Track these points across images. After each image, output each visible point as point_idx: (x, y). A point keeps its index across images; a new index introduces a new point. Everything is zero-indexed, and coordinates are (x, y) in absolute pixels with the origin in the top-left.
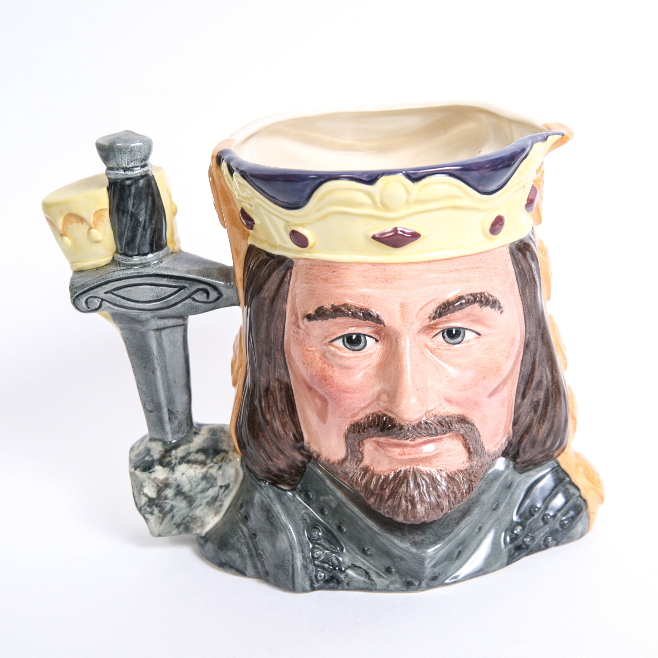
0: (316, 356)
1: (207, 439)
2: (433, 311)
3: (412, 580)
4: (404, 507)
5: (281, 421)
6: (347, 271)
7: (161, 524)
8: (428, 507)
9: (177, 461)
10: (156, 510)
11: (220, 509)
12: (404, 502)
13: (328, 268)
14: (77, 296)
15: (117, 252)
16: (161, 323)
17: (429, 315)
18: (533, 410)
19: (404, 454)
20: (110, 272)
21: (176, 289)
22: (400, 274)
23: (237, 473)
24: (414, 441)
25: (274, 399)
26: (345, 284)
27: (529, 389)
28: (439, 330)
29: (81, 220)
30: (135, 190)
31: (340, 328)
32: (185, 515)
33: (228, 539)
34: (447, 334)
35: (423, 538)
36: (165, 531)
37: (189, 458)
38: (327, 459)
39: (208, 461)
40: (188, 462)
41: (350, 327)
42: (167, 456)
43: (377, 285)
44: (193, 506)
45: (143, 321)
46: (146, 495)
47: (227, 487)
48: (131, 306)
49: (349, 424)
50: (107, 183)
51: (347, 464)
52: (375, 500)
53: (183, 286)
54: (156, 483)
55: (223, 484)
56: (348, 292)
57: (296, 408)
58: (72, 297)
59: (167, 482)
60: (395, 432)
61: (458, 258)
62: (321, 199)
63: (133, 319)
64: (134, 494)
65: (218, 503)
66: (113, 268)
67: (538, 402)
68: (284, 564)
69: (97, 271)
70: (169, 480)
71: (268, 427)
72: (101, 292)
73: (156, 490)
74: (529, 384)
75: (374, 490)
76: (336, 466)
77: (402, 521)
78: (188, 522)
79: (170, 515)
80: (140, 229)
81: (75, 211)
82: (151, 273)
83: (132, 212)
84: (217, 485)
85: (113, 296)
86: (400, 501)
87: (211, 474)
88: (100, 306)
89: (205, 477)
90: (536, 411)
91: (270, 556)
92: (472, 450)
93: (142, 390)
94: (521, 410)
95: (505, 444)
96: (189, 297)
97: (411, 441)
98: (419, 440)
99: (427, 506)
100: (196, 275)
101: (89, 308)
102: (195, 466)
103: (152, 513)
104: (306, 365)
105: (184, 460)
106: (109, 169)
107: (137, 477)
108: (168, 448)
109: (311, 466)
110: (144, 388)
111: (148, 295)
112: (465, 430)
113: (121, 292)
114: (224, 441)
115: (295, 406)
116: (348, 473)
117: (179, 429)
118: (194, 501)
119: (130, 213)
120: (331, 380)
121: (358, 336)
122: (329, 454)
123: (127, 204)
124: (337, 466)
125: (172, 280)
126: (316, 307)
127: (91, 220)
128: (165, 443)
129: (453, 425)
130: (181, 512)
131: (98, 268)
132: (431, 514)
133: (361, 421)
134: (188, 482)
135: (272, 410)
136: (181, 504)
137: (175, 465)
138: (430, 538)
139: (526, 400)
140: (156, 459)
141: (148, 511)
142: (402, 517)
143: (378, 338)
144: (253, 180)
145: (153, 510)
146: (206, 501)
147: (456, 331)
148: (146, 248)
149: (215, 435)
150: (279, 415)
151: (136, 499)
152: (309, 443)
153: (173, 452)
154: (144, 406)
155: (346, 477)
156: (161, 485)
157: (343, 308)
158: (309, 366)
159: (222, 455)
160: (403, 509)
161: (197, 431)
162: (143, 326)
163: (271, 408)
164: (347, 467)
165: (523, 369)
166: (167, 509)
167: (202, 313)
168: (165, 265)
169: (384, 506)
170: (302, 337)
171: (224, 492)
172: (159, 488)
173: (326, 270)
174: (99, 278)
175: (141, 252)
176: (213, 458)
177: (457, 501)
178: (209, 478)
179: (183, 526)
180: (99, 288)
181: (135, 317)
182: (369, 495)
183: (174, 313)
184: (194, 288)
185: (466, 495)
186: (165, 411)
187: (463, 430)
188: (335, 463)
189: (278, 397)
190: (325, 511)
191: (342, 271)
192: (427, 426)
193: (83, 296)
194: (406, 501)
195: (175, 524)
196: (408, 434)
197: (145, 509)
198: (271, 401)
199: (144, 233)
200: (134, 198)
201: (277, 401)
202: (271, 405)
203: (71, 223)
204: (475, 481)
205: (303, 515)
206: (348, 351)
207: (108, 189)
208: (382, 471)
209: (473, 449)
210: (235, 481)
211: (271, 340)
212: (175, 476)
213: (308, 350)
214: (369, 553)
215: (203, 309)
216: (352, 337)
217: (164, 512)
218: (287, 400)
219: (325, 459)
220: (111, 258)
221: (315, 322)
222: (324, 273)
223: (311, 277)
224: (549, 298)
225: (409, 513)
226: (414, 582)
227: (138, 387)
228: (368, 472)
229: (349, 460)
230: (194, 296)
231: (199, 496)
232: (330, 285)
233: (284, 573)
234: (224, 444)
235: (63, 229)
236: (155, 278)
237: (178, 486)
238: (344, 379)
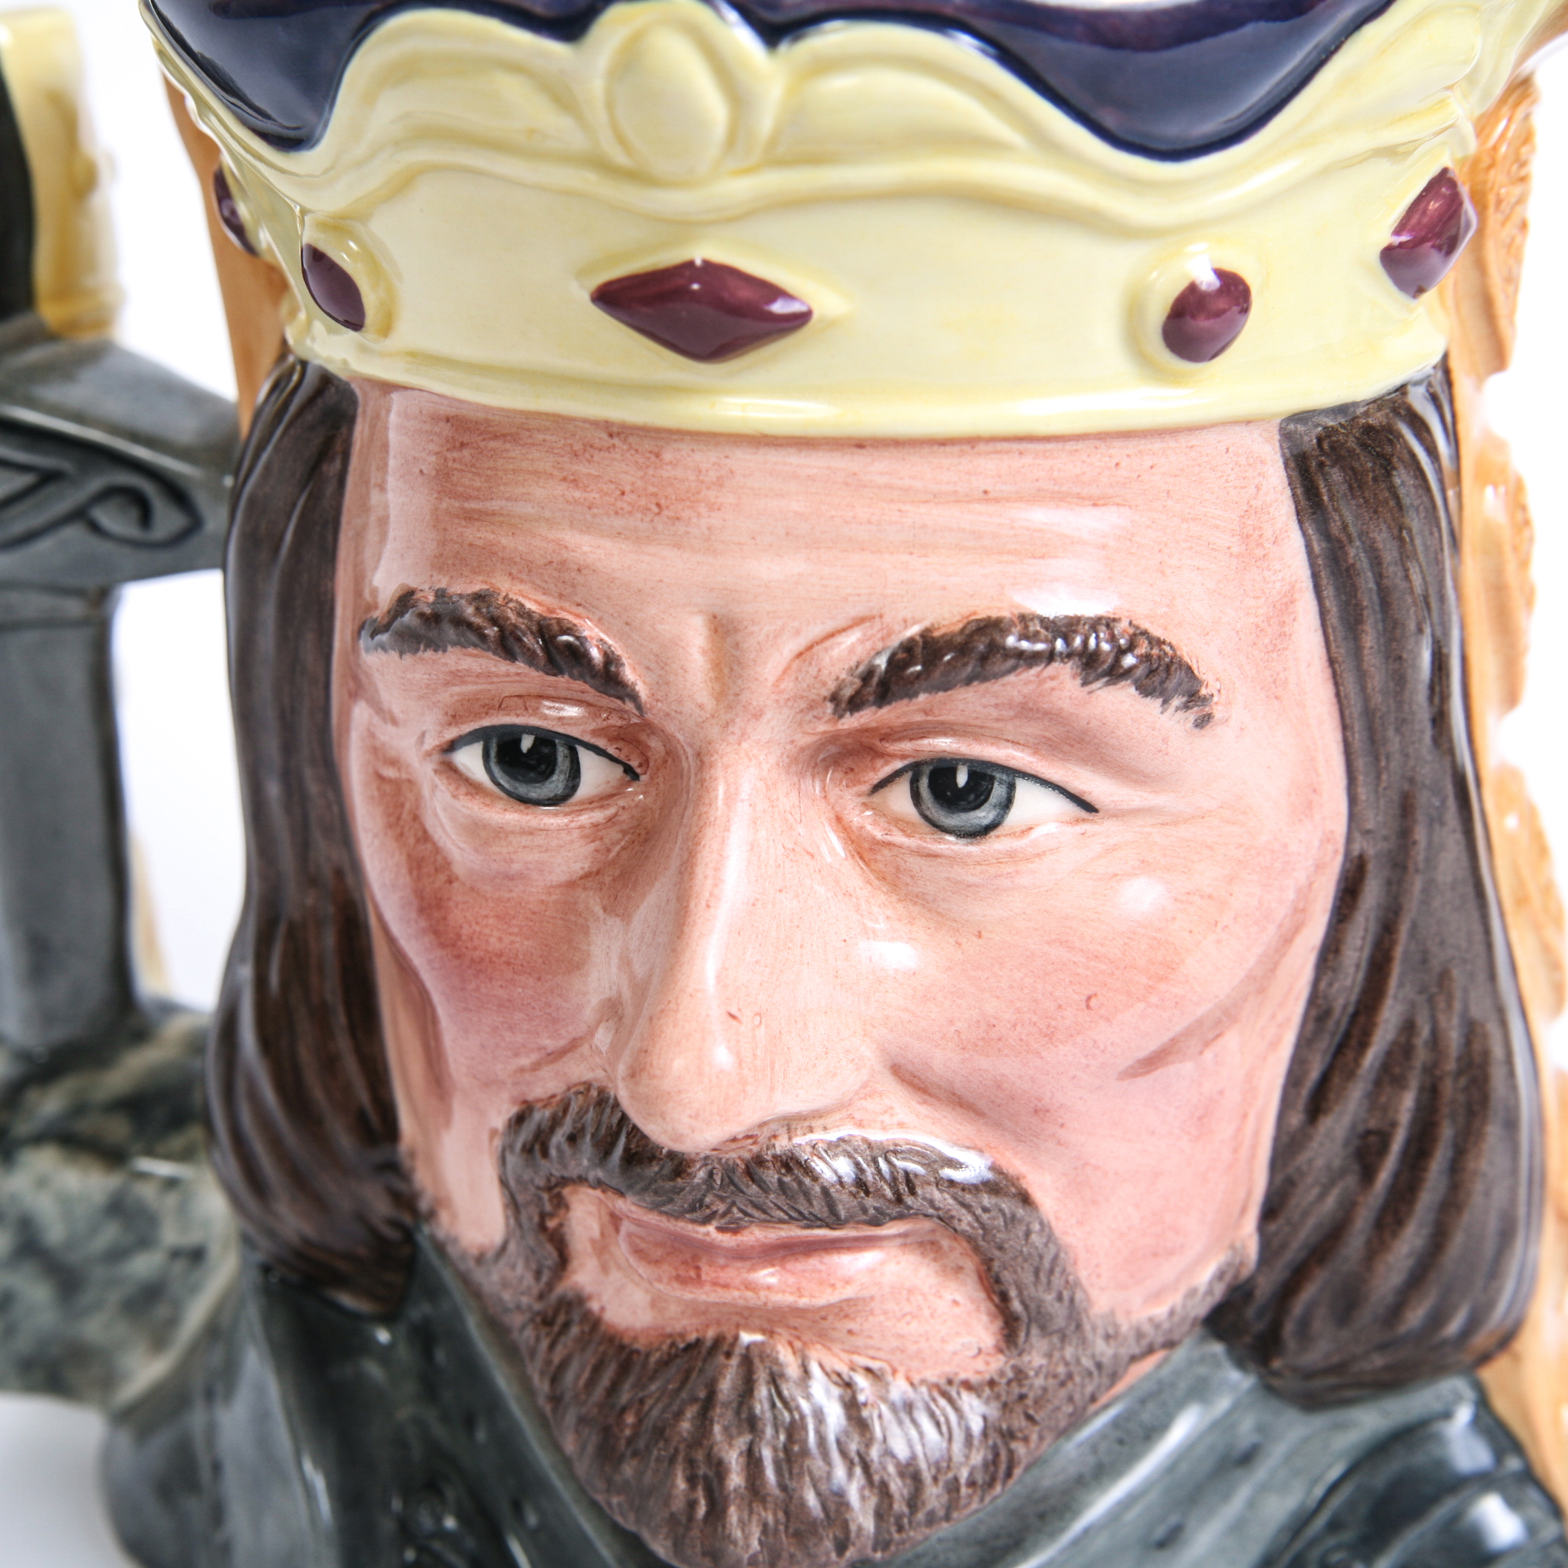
0: (402, 805)
2: (851, 671)
4: (678, 1504)
6: (508, 446)
8: (777, 1522)
9: (34, 1131)
11: (169, 1335)
13: (446, 430)
17: (832, 686)
18: (1356, 1167)
21: (32, 479)
22: (719, 483)
24: (735, 1231)
26: (495, 505)
27: (1350, 1075)
28: (898, 765)
32: (49, 1334)
34: (932, 786)
37: (78, 1126)
40: (68, 1141)
41: (511, 696)
43: (618, 523)
44: (77, 1304)
47: (197, 1255)
49: (508, 1111)
53: (55, 470)
55: (181, 1245)
57: (377, 1006)
60: (654, 1180)
61: (999, 446)
65: (160, 1312)
67: (1384, 1138)
74: (1350, 1055)
76: (473, 1271)
84: (160, 1245)
86: (668, 1474)
87: (141, 1202)
90: (1368, 1175)
92: (1016, 1305)
94: (1302, 1159)
95: (1210, 1292)
96: (77, 515)
97: (720, 1229)
98: (756, 1235)
99: (770, 1519)
102: (85, 1158)
112: (977, 1218)
115: (375, 995)
118: (83, 1288)
121: (546, 740)
129: (919, 1191)
132: (785, 1555)
134: (58, 1215)
136: (35, 1291)
137: (23, 1145)
139: (1326, 1123)
143: (634, 763)
146: (120, 1293)
147: (972, 775)
152: (412, 1153)
157: (469, 611)
159: (195, 1130)
160: (674, 1509)
161: (144, 1031)
165: (1323, 985)
171: (183, 1274)
173: (440, 436)
177: (920, 1516)
178: (132, 1213)
185: (970, 1496)
187: (970, 1218)
188: (471, 1255)
190: (478, 1429)
191: (492, 444)
192: (787, 1179)
194: (692, 1480)
196: (707, 1200)
204: (1026, 1440)
209: (1023, 1303)
213: (380, 777)
216: (518, 741)
218: (345, 969)
222: (430, 447)
224: (1511, 698)
225: (695, 1533)
229: (513, 1259)
230: (95, 514)
232: (445, 503)
237: (27, 1223)
238: (486, 917)
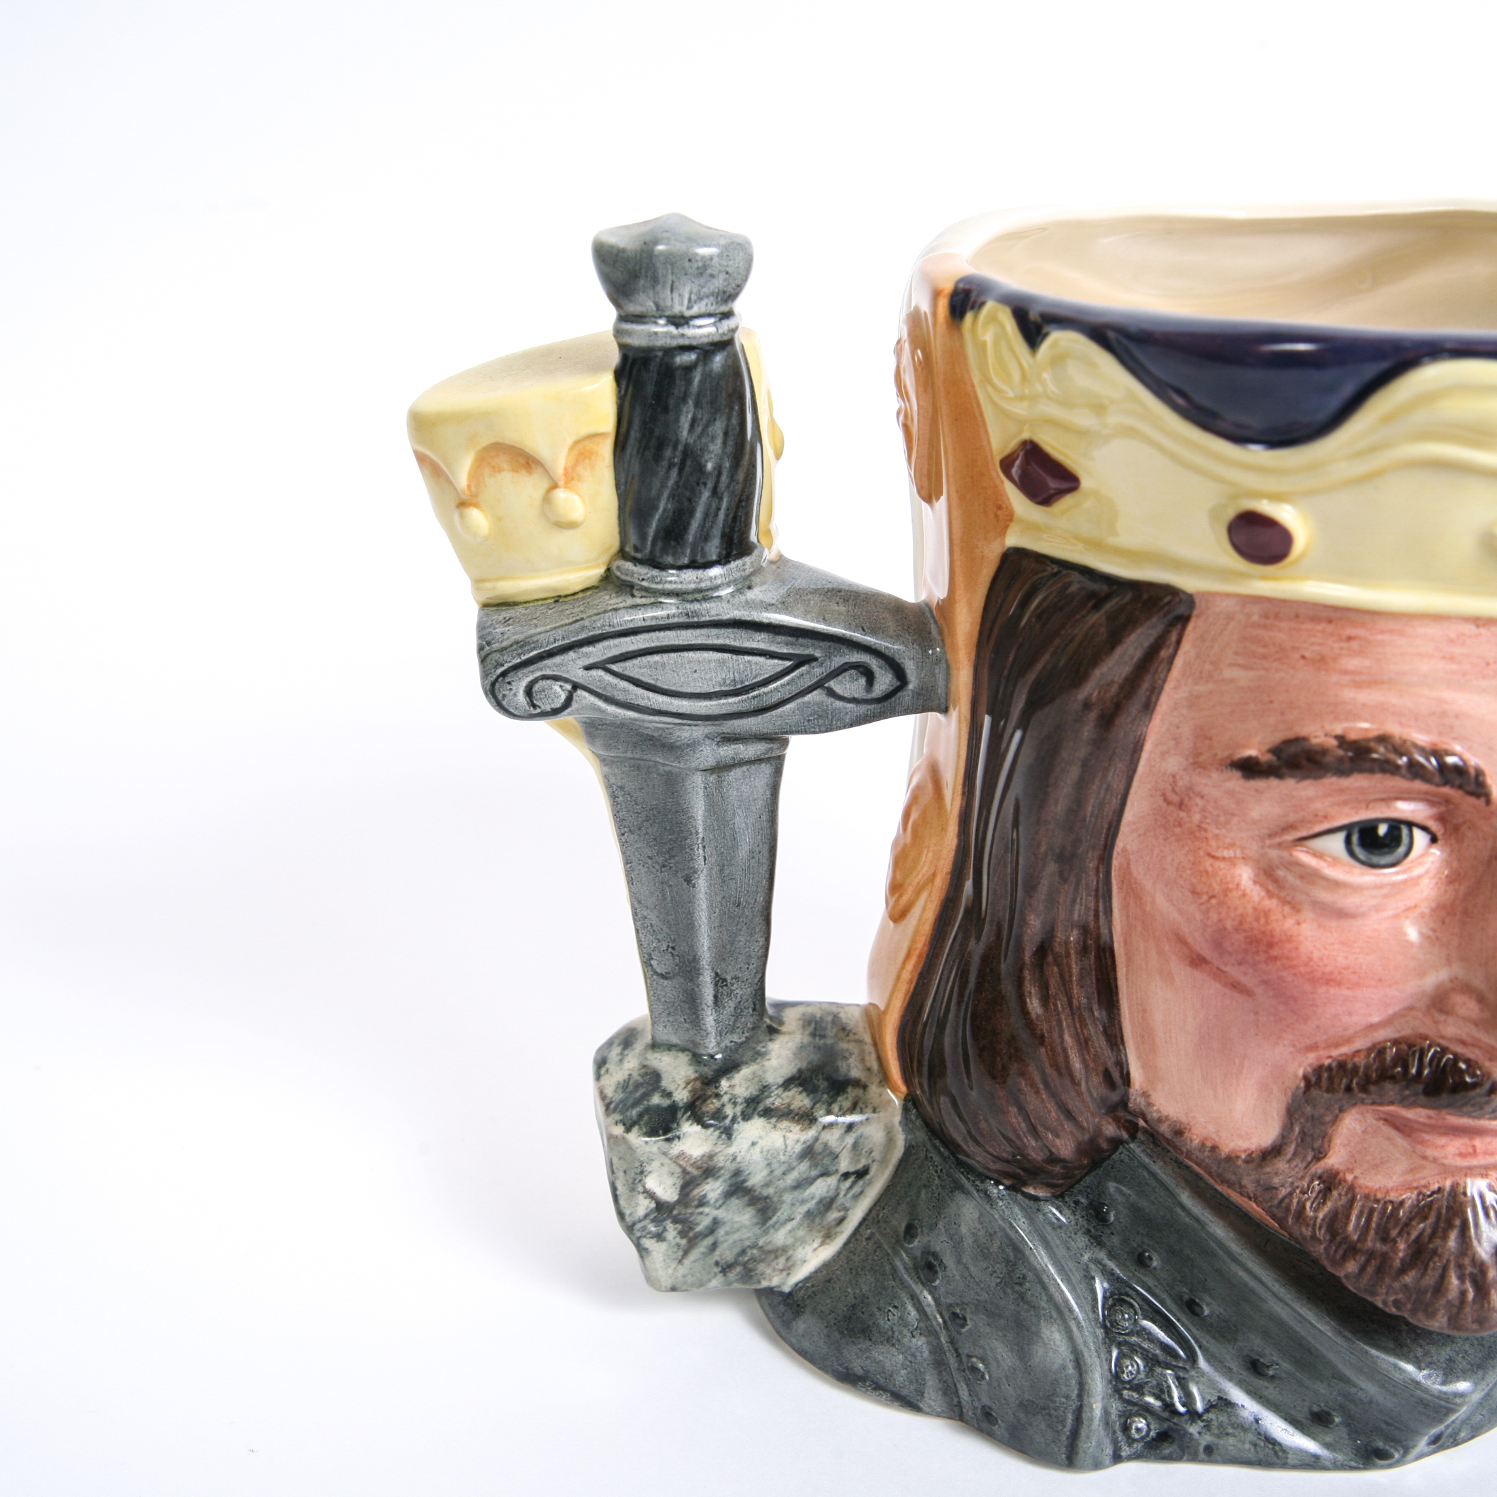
0: (1240, 875)
1: (802, 1047)
3: (1387, 1448)
4: (1452, 1294)
5: (1077, 1034)
6: (1395, 638)
7: (680, 1262)
9: (739, 1109)
10: (672, 1231)
11: (838, 1229)
12: (1455, 1281)
13: (1330, 628)
14: (504, 674)
15: (622, 554)
16: (727, 751)
19: (1474, 1153)
20: (605, 612)
21: (788, 663)
23: (890, 1140)
25: (1062, 977)
26: (1385, 677)
29: (527, 461)
30: (700, 381)
31: (1345, 803)
32: (747, 1243)
33: (872, 1315)
35: (1453, 1354)
36: (690, 1279)
37: (768, 1102)
38: (1209, 1144)
39: (819, 1111)
40: (768, 1113)
41: (1376, 800)
42: (710, 1097)
44: (771, 1222)
45: (679, 747)
46: (651, 1195)
47: (861, 1174)
48: (656, 707)
49: (1310, 1065)
50: (615, 358)
51: (1281, 1164)
52: (1363, 1269)
53: (808, 655)
54: (680, 1166)
55: (852, 1169)
56: (1393, 699)
57: (1118, 1001)
58: (485, 674)
59: (711, 1163)
62: (1389, 419)
63: (651, 738)
64: (614, 1189)
65: (834, 1215)
66: (609, 599)
68: (1052, 1405)
69: (559, 607)
70: (715, 1159)
71: (1043, 1050)
72: (572, 666)
73: (679, 1183)
75: (1359, 1240)
76: (1238, 1167)
77: (1441, 1328)
78: (753, 1259)
79: (708, 1241)
80: (706, 494)
81: (512, 436)
82: (725, 617)
83: (686, 445)
84: (837, 1171)
85: (609, 678)
86: (1443, 1276)
87: (826, 1145)
88: (568, 702)
89: (808, 1153)
91: (1007, 1378)
93: (647, 922)
96: (818, 685)
100: (845, 628)
101: (535, 706)
102: (785, 1124)
103: (659, 1237)
104: (1205, 897)
105: (755, 1106)
106: (624, 318)
107: (630, 1148)
108: (708, 1071)
109: (1138, 1151)
110: (653, 917)
111: (708, 677)
113: (631, 668)
114: (851, 1054)
115: (1117, 993)
116: (1276, 1188)
117: (735, 1021)
118: (775, 1211)
119: (680, 448)
120: (1288, 946)
122: (1217, 1132)
123: (677, 420)
124: (1244, 1166)
125: (780, 638)
126: (1276, 738)
127: (559, 462)
128: (696, 1058)
130: (736, 1236)
131: (560, 596)
133: (1356, 1060)
134: (763, 1164)
135: (1055, 1005)
136: (739, 1217)
137: (734, 1120)
138: (1466, 1352)
140: (681, 1105)
141: (650, 1233)
142: (1445, 1320)
144: (1138, 352)
145: (665, 1230)
146: (805, 1208)
148: (713, 548)
149: (823, 1037)
150: (1073, 1019)
151: (622, 1202)
152: (1145, 1094)
153: (724, 1083)
154: (647, 962)
155: (1267, 1196)
156: (695, 1172)
157: (1378, 748)
158: (1214, 901)
159: (852, 1093)
161: (775, 1025)
162: (678, 759)
163: (1052, 1000)
164: (1276, 1174)
166: (699, 1228)
167: (845, 727)
168: (761, 596)
169: (1389, 1287)
170: (1197, 818)
171: (851, 1187)
172: (688, 1177)
173: (1323, 632)
174: (572, 628)
175: (699, 559)
176: (830, 1104)
178: (820, 1154)
179: (739, 1269)
180: (572, 654)
181: (656, 734)
182: (1341, 1252)
183: (771, 727)
184: (837, 661)
186: (707, 978)
188: (1238, 1157)
189: (1075, 969)
190: (1150, 1258)
191: (1380, 637)
193: (520, 673)
194: (1461, 1278)
195: (717, 1264)
197: (644, 1228)
198: (1054, 982)
199: (714, 506)
200: (697, 405)
201: (1071, 981)
202: (1052, 991)
203: (497, 470)
205: (1087, 1266)
206: (1358, 868)
207: (619, 375)
208: (1380, 1188)
210: (884, 1161)
211: (1084, 819)
212: (731, 1150)
213: (1214, 857)
214: (1271, 1373)
215: (851, 719)
216: (1376, 829)
217: (691, 1234)
218: (1098, 980)
219: (1203, 1145)
220: (601, 570)
221: (1273, 782)
222: (1313, 640)
223: (1261, 650)
225: (1468, 1310)
226: (1392, 1450)
227: (635, 914)
228: (1336, 1188)
229: (1289, 1156)
230: (832, 684)
231: (788, 1198)
232: (1335, 678)
233: (1049, 1426)
234: (853, 1061)
235: (469, 487)
236: (736, 630)
237: (737, 1173)
238: (1332, 944)
